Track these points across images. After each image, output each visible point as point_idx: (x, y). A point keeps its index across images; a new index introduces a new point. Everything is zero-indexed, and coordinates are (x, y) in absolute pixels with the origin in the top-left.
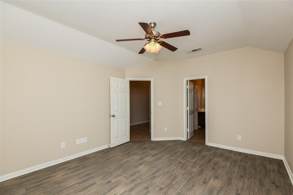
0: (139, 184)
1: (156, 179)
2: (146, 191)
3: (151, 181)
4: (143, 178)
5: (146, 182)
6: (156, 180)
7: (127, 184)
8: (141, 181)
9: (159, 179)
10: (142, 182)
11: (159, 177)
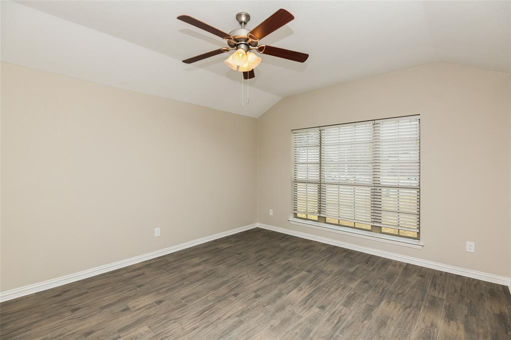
0: (270, 302)
1: (238, 311)
2: (259, 293)
3: (249, 307)
4: (263, 314)
5: (258, 305)
6: (238, 309)
7: (290, 304)
8: (267, 307)
9: (234, 310)
10: (264, 307)
11: (231, 315)
